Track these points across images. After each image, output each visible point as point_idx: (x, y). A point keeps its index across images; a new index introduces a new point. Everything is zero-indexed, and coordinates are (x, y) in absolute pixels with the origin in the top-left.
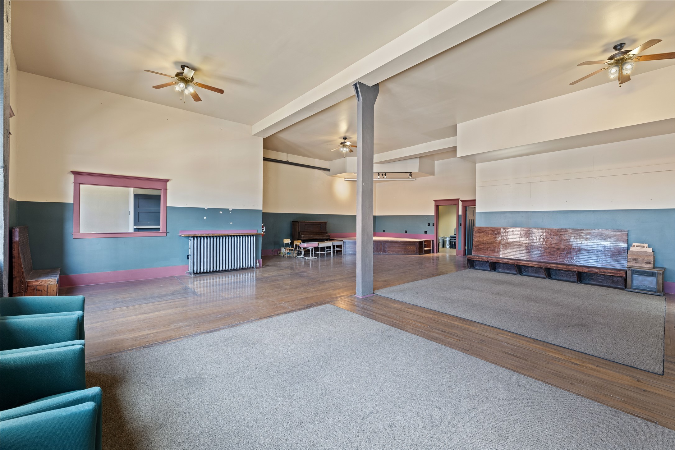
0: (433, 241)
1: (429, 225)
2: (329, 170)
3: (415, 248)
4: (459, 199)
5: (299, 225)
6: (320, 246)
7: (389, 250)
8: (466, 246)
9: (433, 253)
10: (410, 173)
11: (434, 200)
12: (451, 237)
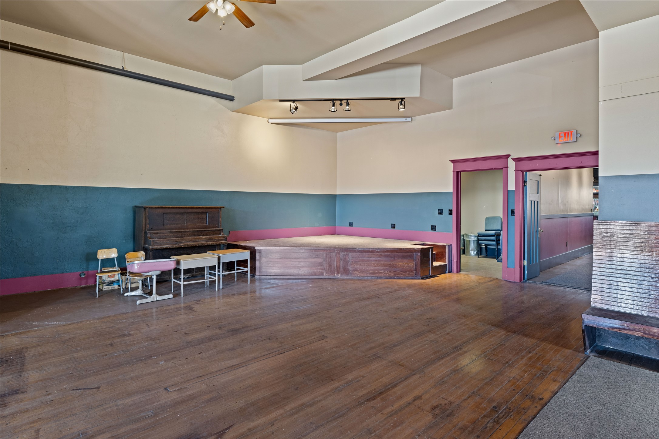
0: (450, 246)
1: (440, 212)
2: (231, 99)
3: (412, 265)
4: (508, 156)
5: (147, 214)
6: (183, 267)
7: (356, 270)
8: (524, 259)
9: (450, 272)
10: (402, 99)
11: (451, 161)
12: (479, 235)
